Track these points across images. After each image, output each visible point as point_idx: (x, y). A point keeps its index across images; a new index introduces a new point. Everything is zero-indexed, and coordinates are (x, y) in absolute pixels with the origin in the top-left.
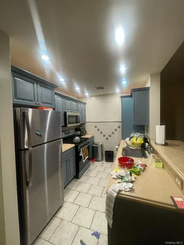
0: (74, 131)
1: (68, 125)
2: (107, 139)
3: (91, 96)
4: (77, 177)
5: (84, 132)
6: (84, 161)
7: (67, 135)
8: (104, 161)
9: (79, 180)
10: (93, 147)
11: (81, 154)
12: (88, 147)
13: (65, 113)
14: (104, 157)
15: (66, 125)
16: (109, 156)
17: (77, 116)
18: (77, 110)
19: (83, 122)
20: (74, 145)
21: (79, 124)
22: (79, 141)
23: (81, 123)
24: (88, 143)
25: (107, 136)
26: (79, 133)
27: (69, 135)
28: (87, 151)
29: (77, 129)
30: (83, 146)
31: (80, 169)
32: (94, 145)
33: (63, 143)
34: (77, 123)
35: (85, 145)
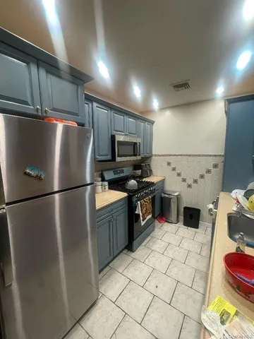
0: (131, 169)
1: (118, 159)
2: (189, 186)
3: (162, 109)
4: (130, 247)
5: (148, 172)
6: (143, 223)
7: (117, 176)
8: (181, 224)
9: (133, 255)
10: (162, 199)
11: (138, 211)
12: (153, 198)
13: (113, 137)
14: (182, 218)
15: (113, 159)
16: (192, 217)
17: (135, 144)
18: (136, 134)
19: (147, 155)
20: (125, 195)
21: (139, 158)
22: (136, 188)
23: (142, 156)
24: (152, 192)
25: (190, 181)
26: (139, 172)
27: (122, 175)
28: (150, 206)
29: (137, 166)
30: (143, 197)
31: (135, 237)
32: (163, 195)
33: (109, 189)
34: (135, 155)
35: (147, 194)
